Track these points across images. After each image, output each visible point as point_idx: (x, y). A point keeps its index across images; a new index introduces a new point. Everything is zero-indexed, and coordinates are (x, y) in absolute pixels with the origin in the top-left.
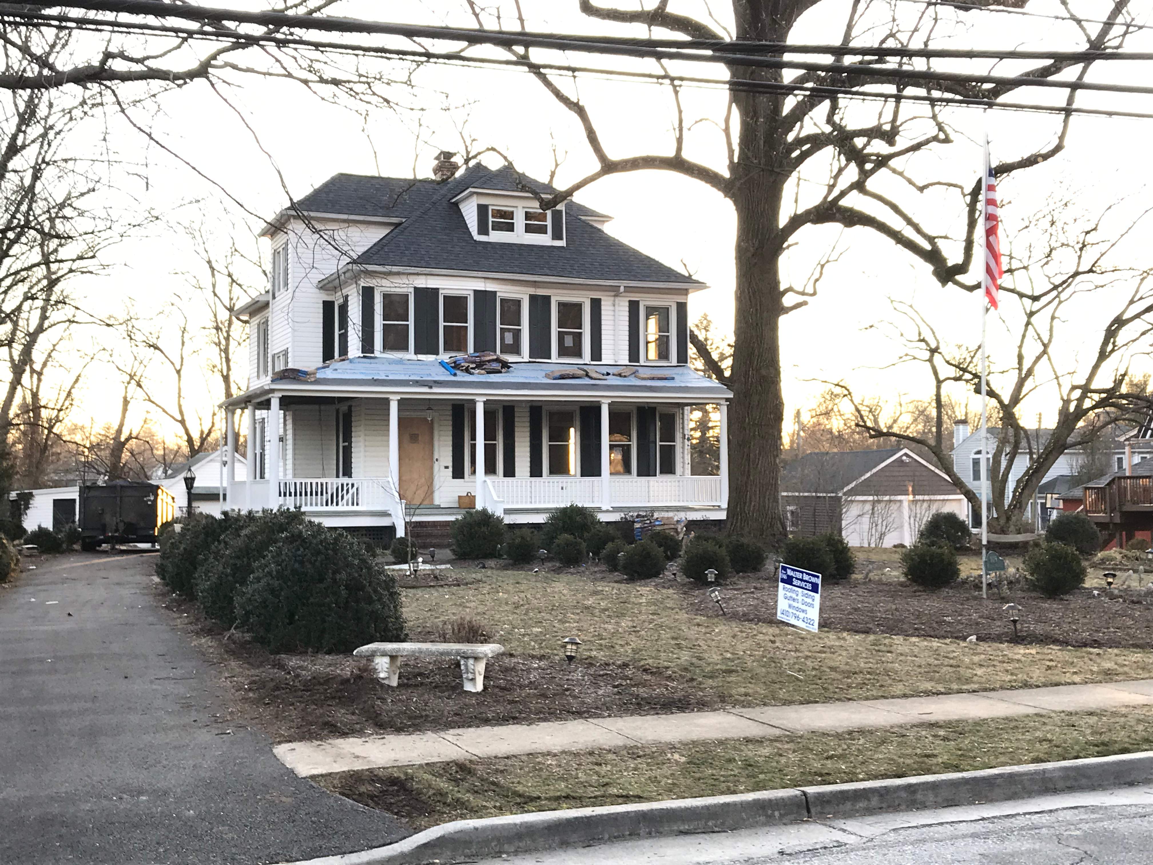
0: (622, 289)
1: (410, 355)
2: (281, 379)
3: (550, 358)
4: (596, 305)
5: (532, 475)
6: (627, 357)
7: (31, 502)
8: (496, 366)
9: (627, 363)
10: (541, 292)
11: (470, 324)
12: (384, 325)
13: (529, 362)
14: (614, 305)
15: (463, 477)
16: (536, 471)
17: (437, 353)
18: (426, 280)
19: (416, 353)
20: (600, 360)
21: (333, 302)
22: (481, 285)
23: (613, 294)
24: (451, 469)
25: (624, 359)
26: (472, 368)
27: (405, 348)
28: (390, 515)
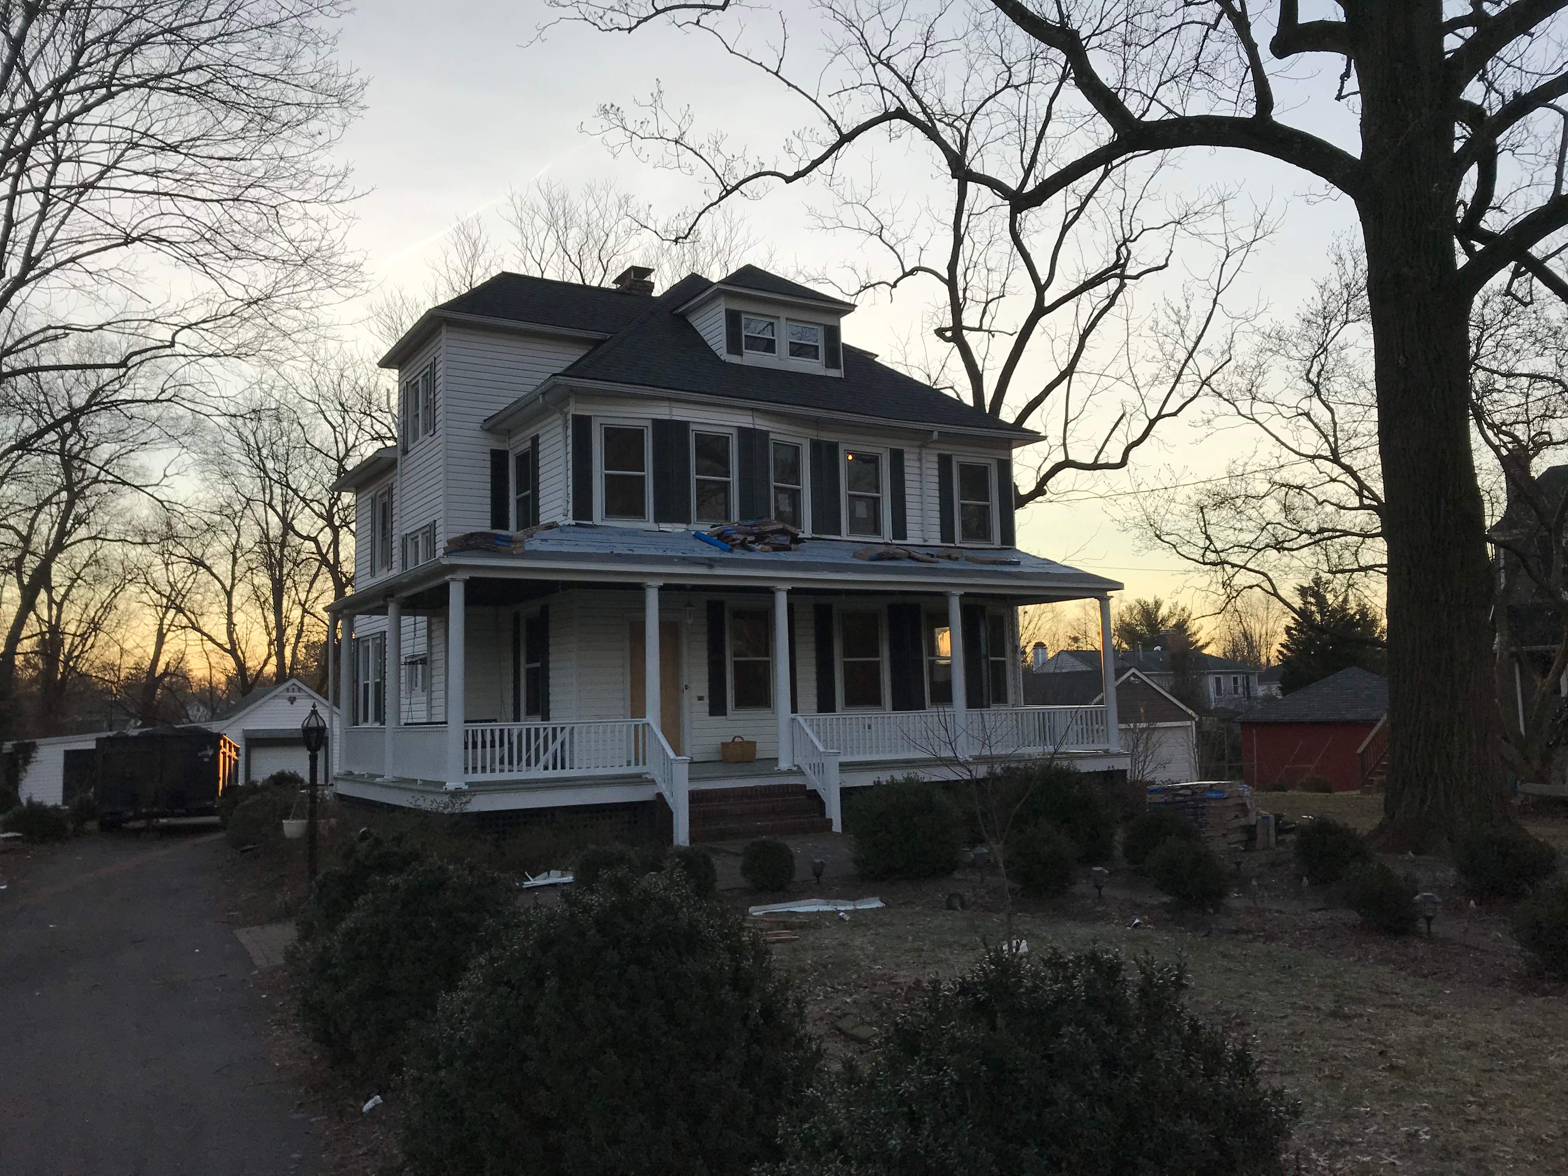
0: (935, 435)
1: (649, 524)
2: (461, 551)
3: (839, 534)
4: (897, 458)
5: (821, 709)
6: (938, 535)
7: (33, 755)
8: (784, 540)
9: (938, 542)
10: (827, 437)
11: (734, 478)
12: (606, 475)
13: (813, 539)
14: (920, 460)
15: (724, 713)
16: (826, 704)
17: (688, 521)
18: (671, 407)
19: (657, 520)
20: (905, 538)
21: (507, 452)
22: (746, 421)
23: (919, 443)
24: (706, 701)
25: (935, 539)
26: (751, 542)
27: (638, 512)
28: (653, 782)
